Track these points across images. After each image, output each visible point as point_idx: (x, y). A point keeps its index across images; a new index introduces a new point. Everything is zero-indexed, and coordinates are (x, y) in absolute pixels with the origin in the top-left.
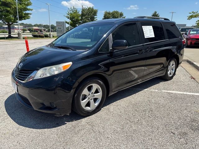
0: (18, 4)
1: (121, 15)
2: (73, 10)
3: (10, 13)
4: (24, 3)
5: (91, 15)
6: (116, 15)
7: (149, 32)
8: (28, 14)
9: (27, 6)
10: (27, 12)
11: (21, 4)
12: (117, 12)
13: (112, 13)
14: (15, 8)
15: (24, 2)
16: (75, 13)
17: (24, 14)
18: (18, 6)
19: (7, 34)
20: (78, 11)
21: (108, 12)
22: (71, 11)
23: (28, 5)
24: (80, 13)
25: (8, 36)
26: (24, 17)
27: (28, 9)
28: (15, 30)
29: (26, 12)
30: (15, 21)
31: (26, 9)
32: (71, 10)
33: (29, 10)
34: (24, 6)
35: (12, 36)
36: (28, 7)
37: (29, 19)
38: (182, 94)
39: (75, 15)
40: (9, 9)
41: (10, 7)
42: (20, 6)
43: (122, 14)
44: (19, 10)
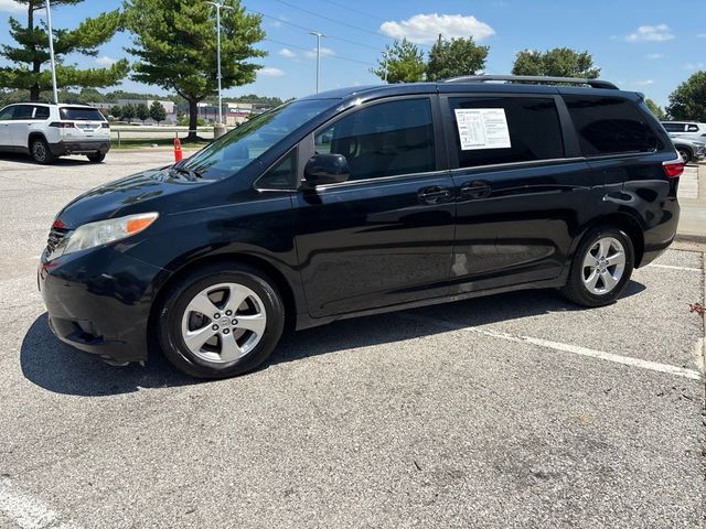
0: (222, 37)
1: (584, 62)
2: (401, 51)
3: (198, 66)
4: (243, 35)
5: (460, 65)
6: (561, 63)
7: (484, 129)
8: (252, 67)
9: (249, 43)
10: (249, 61)
11: (230, 36)
12: (565, 54)
13: (545, 59)
14: (214, 50)
15: (242, 31)
16: (407, 60)
17: (239, 69)
18: (221, 44)
19: (185, 131)
20: (418, 54)
21: (532, 53)
22: (395, 53)
23: (251, 39)
24: (426, 60)
25: (186, 135)
26: (237, 77)
27: (252, 51)
28: (228, 118)
29: (245, 60)
30: (210, 91)
31: (246, 53)
32: (395, 49)
33: (255, 55)
34: (241, 44)
35: (198, 134)
36: (255, 46)
37: (251, 82)
38: (586, 358)
39: (407, 67)
40: (194, 53)
41: (198, 47)
42: (229, 44)
43: (588, 61)
44: (226, 56)
